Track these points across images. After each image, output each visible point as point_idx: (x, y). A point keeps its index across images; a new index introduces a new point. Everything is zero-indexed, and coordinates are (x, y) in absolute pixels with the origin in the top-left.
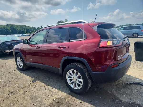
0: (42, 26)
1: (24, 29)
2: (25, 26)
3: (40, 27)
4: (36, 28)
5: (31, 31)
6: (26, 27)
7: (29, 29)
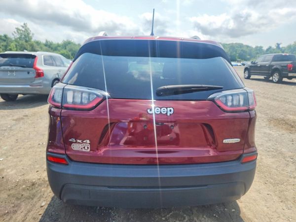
0: (281, 43)
1: (236, 52)
2: (241, 45)
3: (274, 46)
4: (265, 48)
5: (248, 57)
6: (241, 48)
7: (246, 52)
